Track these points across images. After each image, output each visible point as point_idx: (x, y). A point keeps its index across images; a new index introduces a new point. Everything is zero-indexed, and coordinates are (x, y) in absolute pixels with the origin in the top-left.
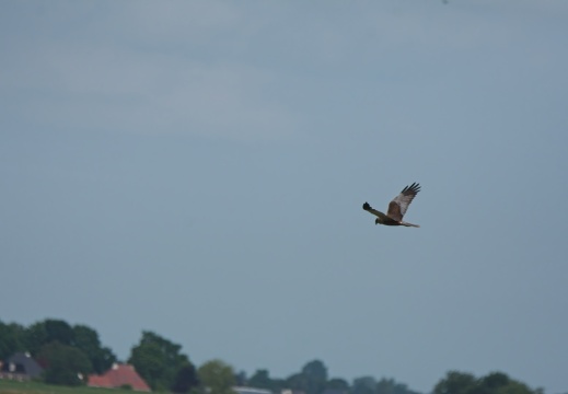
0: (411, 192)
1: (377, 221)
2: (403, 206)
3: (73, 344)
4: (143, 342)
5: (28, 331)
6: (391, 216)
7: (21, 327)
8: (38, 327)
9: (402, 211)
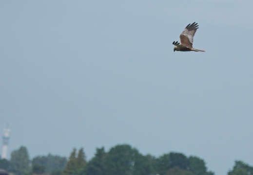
0: (192, 28)
1: (175, 49)
2: (190, 37)
3: (188, 168)
4: (235, 168)
5: (158, 160)
6: (184, 45)
7: (154, 157)
8: (165, 157)
9: (191, 41)
